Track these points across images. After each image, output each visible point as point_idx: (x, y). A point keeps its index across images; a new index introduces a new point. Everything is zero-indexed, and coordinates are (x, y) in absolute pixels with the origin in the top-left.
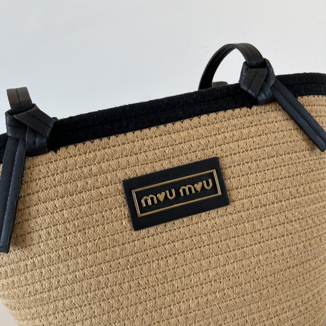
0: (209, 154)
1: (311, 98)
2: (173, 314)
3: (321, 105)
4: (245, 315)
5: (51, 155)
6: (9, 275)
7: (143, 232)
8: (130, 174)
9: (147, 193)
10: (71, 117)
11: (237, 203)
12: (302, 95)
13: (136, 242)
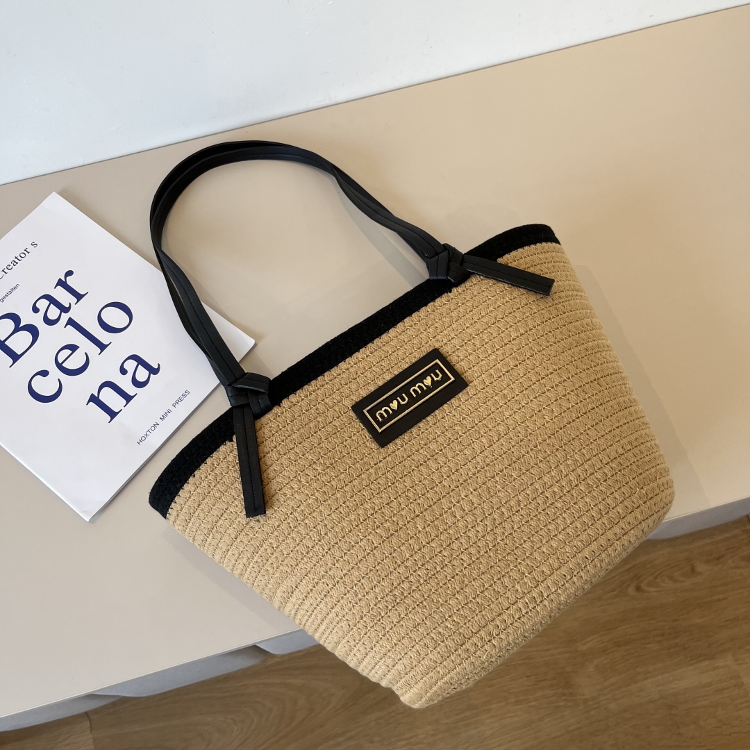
0: (426, 349)
1: (514, 253)
2: (457, 515)
3: (532, 255)
4: (541, 491)
5: (276, 410)
6: (275, 546)
7: (391, 446)
8: (356, 398)
9: (379, 407)
10: (282, 373)
11: (475, 382)
12: (501, 256)
13: (387, 458)
